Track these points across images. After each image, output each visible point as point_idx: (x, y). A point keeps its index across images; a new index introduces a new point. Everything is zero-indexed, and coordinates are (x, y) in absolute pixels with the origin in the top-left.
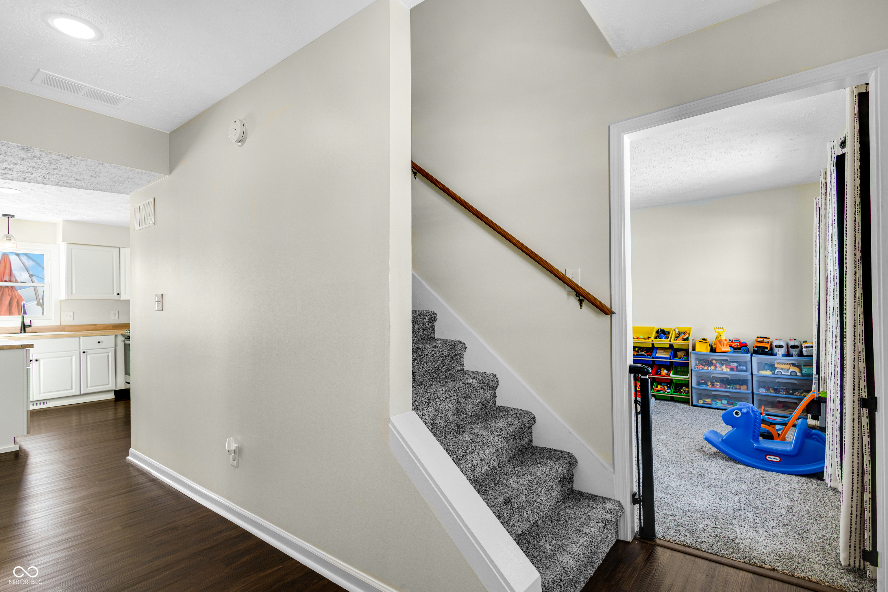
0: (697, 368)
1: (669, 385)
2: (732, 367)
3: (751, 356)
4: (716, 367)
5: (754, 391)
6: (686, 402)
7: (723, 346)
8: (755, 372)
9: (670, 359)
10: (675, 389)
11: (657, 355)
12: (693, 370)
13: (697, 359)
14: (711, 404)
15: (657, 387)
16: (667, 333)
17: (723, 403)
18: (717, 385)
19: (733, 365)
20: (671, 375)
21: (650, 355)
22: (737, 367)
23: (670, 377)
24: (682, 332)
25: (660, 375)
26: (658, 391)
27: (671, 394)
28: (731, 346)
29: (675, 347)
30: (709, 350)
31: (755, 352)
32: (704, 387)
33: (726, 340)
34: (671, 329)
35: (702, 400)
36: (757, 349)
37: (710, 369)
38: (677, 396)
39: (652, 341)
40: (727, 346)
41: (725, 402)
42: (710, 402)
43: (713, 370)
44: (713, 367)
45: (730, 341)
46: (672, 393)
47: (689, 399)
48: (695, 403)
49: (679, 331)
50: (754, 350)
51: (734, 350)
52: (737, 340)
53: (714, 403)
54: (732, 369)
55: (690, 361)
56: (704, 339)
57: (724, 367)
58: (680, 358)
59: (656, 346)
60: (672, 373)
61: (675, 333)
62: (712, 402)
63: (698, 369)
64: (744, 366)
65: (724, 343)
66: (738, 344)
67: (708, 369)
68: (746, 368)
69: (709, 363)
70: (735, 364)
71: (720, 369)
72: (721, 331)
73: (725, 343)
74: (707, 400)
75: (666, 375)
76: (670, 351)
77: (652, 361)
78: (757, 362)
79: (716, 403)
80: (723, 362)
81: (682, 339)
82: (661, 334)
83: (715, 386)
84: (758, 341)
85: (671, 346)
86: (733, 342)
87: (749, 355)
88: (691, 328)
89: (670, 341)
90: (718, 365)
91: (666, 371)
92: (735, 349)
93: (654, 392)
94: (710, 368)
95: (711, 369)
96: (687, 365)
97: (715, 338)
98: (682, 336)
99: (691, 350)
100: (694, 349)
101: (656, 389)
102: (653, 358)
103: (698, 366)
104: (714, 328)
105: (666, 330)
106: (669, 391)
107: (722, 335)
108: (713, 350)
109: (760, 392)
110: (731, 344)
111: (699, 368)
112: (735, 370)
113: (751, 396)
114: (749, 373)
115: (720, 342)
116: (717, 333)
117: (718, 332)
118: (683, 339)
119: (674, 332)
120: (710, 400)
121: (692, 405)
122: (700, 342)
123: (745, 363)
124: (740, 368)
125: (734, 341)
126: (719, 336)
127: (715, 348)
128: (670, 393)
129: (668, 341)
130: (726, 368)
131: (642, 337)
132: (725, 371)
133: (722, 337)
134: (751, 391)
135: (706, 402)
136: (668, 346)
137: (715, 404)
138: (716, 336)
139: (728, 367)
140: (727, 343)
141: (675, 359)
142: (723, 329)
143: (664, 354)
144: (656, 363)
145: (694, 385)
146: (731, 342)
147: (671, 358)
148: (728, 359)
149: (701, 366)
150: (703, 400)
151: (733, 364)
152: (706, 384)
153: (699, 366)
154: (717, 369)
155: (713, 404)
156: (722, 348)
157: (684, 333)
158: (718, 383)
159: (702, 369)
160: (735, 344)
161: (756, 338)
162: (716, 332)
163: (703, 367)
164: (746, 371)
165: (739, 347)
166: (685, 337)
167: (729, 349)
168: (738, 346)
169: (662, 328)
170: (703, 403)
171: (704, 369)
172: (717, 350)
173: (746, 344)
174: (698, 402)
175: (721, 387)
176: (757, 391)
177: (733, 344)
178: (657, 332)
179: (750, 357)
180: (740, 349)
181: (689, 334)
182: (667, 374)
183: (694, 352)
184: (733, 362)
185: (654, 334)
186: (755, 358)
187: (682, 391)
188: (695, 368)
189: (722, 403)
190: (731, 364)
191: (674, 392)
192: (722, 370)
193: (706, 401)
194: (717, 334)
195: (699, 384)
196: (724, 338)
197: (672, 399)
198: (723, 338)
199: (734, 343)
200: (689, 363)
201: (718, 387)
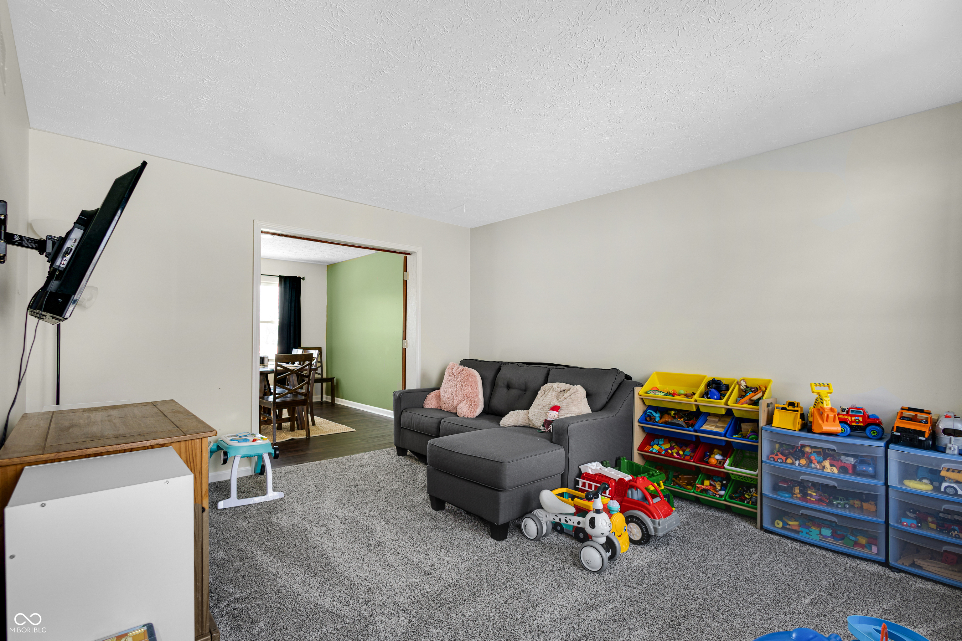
0: (772, 459)
1: (724, 482)
2: (843, 465)
3: (887, 447)
4: (811, 462)
5: (891, 522)
6: (750, 517)
7: (827, 421)
8: (893, 480)
9: (725, 436)
10: (735, 492)
11: (705, 427)
12: (765, 462)
13: (773, 442)
14: (798, 532)
15: (703, 484)
16: (724, 388)
17: (822, 533)
18: (811, 496)
19: (847, 460)
20: (726, 465)
21: (692, 426)
22: (854, 466)
23: (724, 468)
24: (751, 388)
25: (708, 463)
26: (705, 491)
27: (725, 500)
28: (842, 421)
29: (736, 414)
30: (798, 427)
31: (894, 440)
32: (785, 497)
33: (832, 410)
34: (735, 380)
35: (781, 520)
36: (899, 434)
37: (797, 465)
38: (736, 505)
39: (696, 401)
40: (834, 421)
41: (827, 532)
42: (796, 528)
43: (804, 466)
44: (803, 461)
45: (843, 411)
46: (727, 498)
47: (756, 513)
48: (766, 525)
49: (746, 386)
50: (893, 435)
51: (851, 430)
52: (858, 409)
53: (805, 530)
54: (843, 469)
55: (759, 444)
56: (791, 404)
57: (827, 463)
58: (744, 437)
59: (702, 410)
60: (728, 462)
61: (739, 388)
62: (801, 529)
63: (774, 460)
64: (869, 464)
65: (828, 415)
66: (861, 419)
67: (793, 464)
68: (875, 469)
69: (799, 453)
70: (852, 460)
71: (818, 467)
72: (824, 391)
73: (831, 415)
74: (791, 523)
75: (718, 465)
76: (729, 420)
77: (696, 436)
78: (900, 463)
79: (808, 531)
80: (825, 454)
81: (748, 401)
82: (712, 390)
83: (808, 498)
84: (903, 415)
85: (729, 412)
86: (850, 413)
87: (882, 444)
88: (769, 381)
89: (726, 404)
90: (814, 457)
91: (718, 457)
92: (852, 428)
93: (695, 491)
94: (797, 462)
95: (799, 465)
96: (755, 449)
97: (814, 403)
98: (749, 395)
99: (765, 423)
100: (770, 421)
101: (699, 488)
102: (695, 431)
103: (774, 456)
104: (811, 384)
105: (724, 382)
106: (722, 492)
107: (824, 398)
108: (806, 427)
109: (903, 525)
110: (846, 417)
111: (776, 460)
112: (850, 471)
113: (883, 531)
114: (879, 482)
115: (821, 411)
116: (814, 394)
117: (818, 393)
118: (752, 400)
119: (737, 386)
120: (797, 523)
121: (762, 528)
122: (783, 409)
123: (873, 461)
124: (860, 469)
125: (852, 411)
126: (820, 400)
127: (811, 422)
128: (723, 499)
129: (723, 404)
130: (831, 465)
131: (682, 392)
132: (829, 471)
133: (824, 402)
134: (883, 520)
135: (788, 527)
136: (723, 412)
137: (807, 533)
138: (814, 400)
139: (835, 463)
140: (835, 416)
141: (734, 436)
142: (829, 386)
143: (718, 425)
144: (702, 440)
145: (767, 489)
146: (845, 413)
147: (727, 435)
148: (835, 448)
149: (780, 456)
150: (783, 522)
151: (847, 458)
152: (790, 490)
153: (777, 455)
154: (813, 466)
155: (802, 532)
156: (822, 425)
157: (756, 390)
158: (814, 494)
159: (782, 462)
160: (853, 418)
161: (898, 409)
162: (813, 392)
163: (784, 458)
164: (874, 476)
165: (862, 424)
166: (755, 398)
167: (837, 428)
168: (859, 422)
169: (717, 377)
170: (783, 528)
171: (785, 463)
172: (815, 428)
173: (878, 419)
174: (773, 523)
175: (819, 501)
176: (897, 522)
177: (849, 418)
178: (709, 385)
179: (883, 449)
180: (863, 429)
181: (764, 393)
182: (720, 463)
183: (768, 427)
184: (848, 455)
185: (702, 387)
186: (894, 453)
187: (746, 496)
188: (768, 458)
189: (820, 533)
190: (843, 458)
191: (731, 497)
192: (821, 468)
193: (789, 525)
194: (816, 395)
195: (776, 488)
196: (830, 406)
197: (727, 509)
198: (827, 404)
199: (851, 416)
200: (757, 446)
201: (813, 502)
